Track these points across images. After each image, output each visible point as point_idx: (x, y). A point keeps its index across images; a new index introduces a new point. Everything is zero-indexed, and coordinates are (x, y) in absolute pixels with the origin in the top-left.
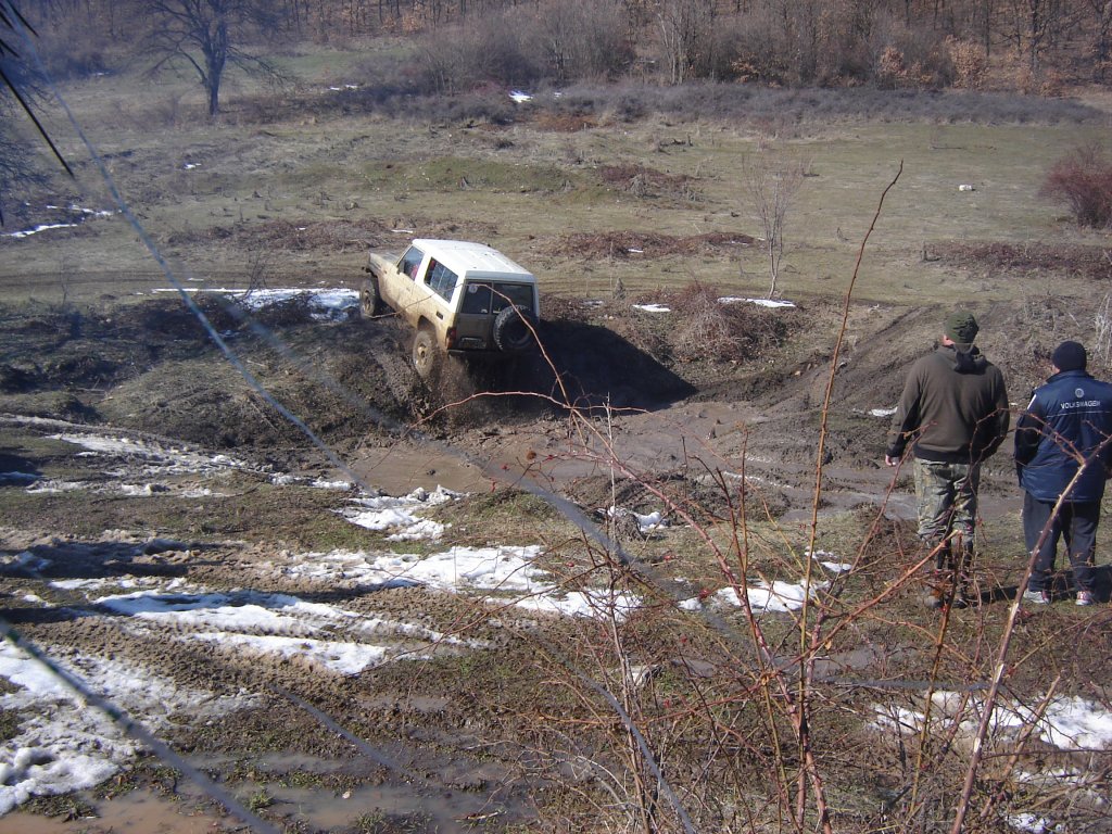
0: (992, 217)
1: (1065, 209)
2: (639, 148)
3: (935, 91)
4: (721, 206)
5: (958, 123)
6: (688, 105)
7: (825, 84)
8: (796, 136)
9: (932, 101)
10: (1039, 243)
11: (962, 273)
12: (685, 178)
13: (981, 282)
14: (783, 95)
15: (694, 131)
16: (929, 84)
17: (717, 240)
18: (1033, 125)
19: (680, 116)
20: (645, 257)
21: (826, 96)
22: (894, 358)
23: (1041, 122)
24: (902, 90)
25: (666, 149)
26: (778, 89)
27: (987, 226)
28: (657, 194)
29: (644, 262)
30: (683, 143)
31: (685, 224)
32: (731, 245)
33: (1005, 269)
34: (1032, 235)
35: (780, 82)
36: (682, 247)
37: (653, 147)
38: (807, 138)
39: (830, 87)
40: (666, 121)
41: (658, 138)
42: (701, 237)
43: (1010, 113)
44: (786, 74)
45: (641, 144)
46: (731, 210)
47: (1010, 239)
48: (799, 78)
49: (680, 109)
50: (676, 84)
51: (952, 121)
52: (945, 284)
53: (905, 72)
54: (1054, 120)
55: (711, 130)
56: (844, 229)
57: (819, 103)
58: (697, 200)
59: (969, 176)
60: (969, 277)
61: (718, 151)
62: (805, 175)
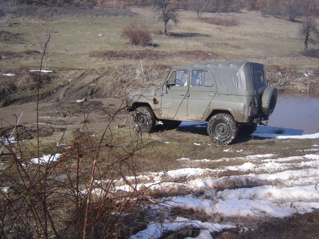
0: (109, 43)
1: (128, 40)
2: (3, 25)
3: (91, 8)
4: (30, 42)
5: (98, 17)
6: (18, 12)
7: (59, 5)
8: (51, 21)
9: (90, 10)
10: (122, 50)
11: (101, 60)
12: (18, 34)
13: (106, 62)
14: (47, 9)
15: (20, 20)
16: (89, 5)
17: (29, 53)
18: (119, 17)
19: (16, 15)
20: (7, 59)
21: (59, 9)
22: (82, 85)
23: (121, 16)
24: (82, 7)
25: (12, 25)
26: (45, 7)
27: (107, 46)
28: (10, 39)
29: (6, 60)
30: (17, 23)
31: (19, 48)
32: (33, 54)
33: (112, 58)
34: (119, 48)
35: (46, 5)
36: (19, 55)
37: (8, 25)
38: (55, 22)
39: (61, 6)
40: (12, 17)
41: (9, 22)
42: (24, 52)
43: (112, 14)
44: (47, 2)
45: (4, 24)
46: (33, 44)
47: (113, 49)
48: (52, 4)
49: (16, 13)
50: (14, 5)
51: (96, 16)
52: (96, 63)
53: (82, 2)
54: (124, 16)
55: (26, 19)
56: (67, 48)
57: (58, 11)
58: (22, 41)
59: (102, 32)
60: (103, 61)
61: (28, 26)
62: (54, 32)
